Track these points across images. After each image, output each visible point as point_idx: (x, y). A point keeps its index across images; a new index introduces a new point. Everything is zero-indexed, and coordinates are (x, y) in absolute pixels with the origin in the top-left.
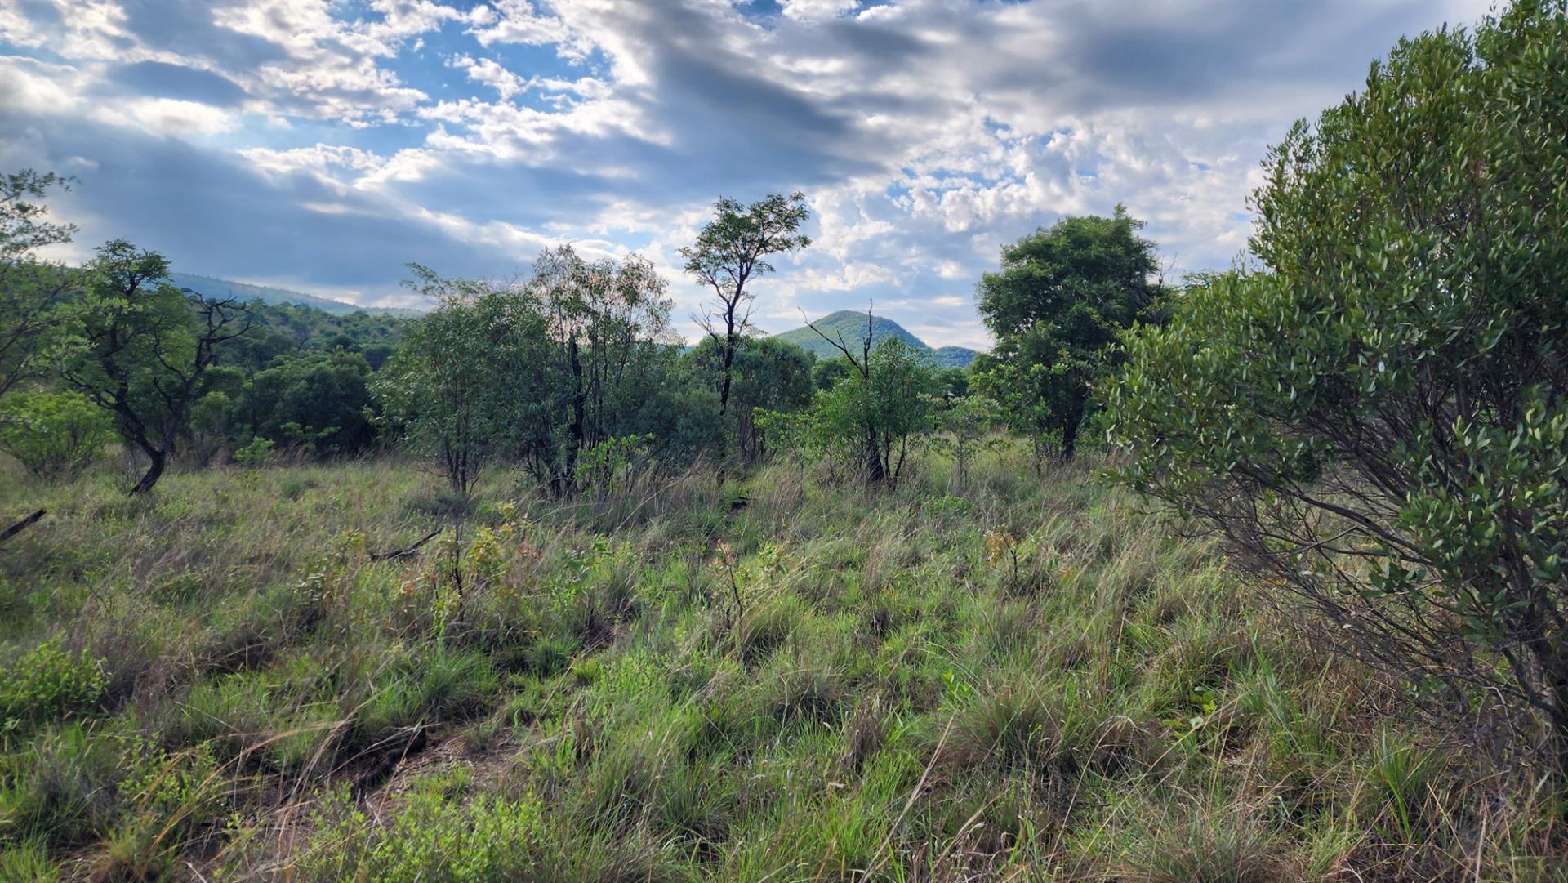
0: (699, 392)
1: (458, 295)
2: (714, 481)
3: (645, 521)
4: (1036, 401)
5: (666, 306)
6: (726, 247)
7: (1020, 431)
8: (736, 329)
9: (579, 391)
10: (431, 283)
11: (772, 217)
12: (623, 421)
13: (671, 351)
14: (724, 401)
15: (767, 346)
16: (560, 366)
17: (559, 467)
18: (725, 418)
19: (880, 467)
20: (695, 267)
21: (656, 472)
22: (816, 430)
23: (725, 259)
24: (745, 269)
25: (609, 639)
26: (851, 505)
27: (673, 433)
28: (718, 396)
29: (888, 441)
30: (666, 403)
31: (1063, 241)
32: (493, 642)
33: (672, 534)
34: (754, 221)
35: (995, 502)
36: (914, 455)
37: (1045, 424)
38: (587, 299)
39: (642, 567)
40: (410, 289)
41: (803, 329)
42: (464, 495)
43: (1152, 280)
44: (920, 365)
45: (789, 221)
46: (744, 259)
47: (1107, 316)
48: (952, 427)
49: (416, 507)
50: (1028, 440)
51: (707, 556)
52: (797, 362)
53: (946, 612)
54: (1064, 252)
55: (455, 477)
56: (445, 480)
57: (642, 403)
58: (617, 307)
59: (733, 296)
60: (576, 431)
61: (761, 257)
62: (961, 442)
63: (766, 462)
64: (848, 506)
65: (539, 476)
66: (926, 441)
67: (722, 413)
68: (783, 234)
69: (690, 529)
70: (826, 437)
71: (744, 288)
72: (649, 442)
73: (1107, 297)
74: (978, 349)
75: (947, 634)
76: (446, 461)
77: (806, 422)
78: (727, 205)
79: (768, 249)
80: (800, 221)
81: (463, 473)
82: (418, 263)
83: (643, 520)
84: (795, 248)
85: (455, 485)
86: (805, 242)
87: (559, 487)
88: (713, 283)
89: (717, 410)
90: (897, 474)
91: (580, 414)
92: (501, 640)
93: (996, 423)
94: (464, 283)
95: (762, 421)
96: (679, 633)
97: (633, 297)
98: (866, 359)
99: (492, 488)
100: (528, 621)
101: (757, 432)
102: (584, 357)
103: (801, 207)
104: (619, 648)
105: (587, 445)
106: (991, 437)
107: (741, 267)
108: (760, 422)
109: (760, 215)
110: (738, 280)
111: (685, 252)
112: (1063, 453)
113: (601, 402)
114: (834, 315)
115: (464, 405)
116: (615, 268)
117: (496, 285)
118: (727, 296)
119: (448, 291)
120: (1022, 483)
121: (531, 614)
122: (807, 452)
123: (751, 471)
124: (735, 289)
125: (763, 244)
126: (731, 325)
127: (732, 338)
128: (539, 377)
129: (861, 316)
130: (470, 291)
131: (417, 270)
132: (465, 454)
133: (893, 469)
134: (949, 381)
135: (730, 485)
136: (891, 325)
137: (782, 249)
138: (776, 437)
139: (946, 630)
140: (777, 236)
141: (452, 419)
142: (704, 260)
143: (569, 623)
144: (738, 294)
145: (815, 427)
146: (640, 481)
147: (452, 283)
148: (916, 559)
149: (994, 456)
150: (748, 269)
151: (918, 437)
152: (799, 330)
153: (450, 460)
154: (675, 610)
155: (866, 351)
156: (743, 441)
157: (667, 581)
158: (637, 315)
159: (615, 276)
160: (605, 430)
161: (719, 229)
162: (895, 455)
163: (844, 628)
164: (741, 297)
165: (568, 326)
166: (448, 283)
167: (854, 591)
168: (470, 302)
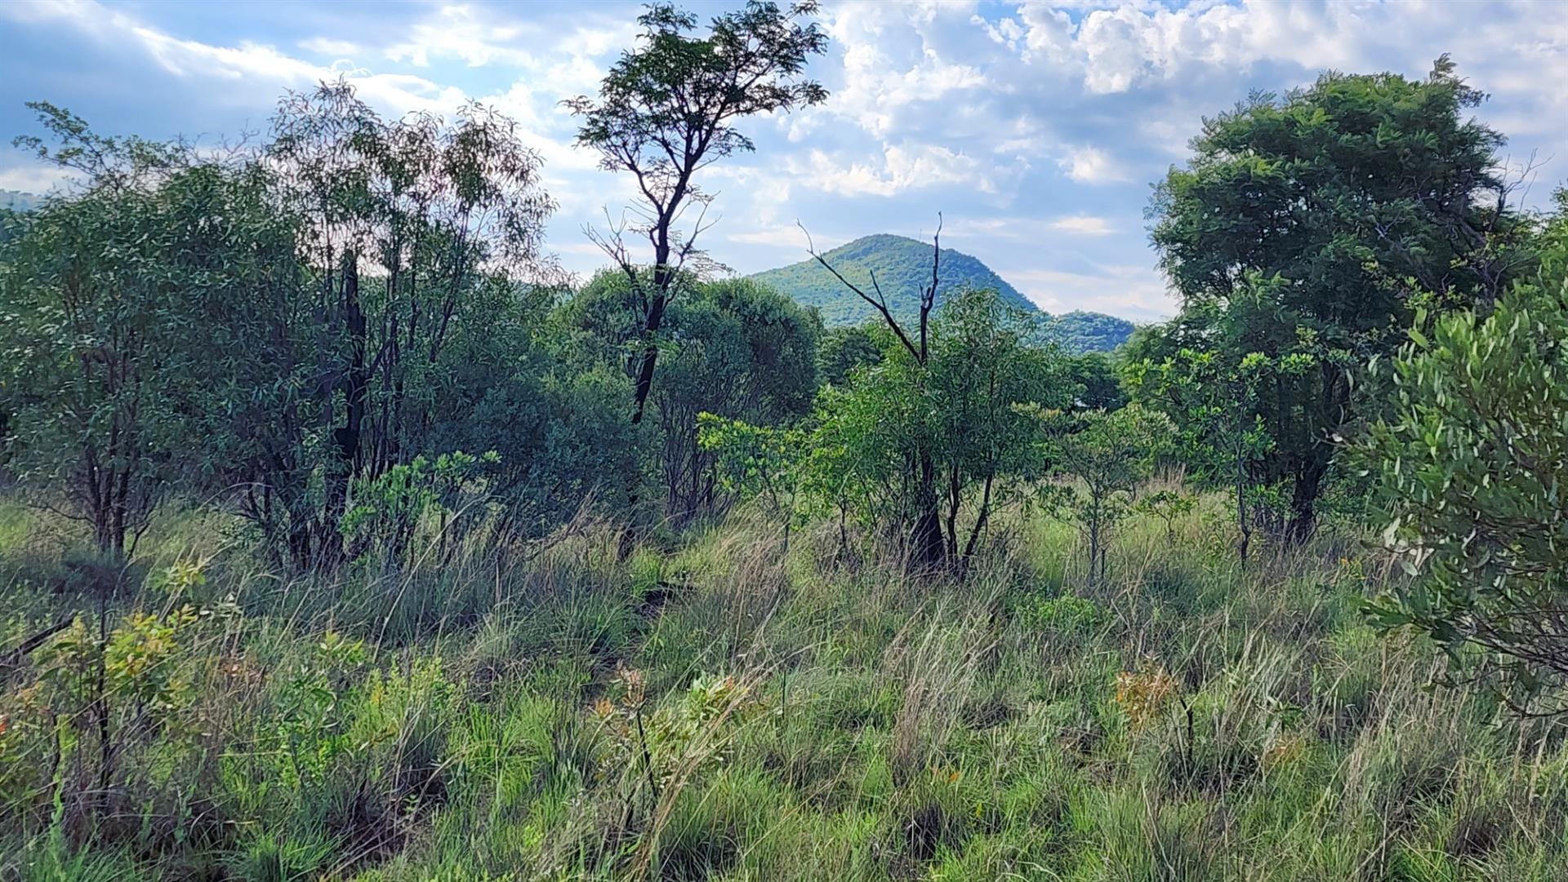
0: (594, 376)
1: (127, 168)
2: (613, 551)
3: (474, 619)
4: (1248, 423)
5: (539, 209)
6: (662, 97)
7: (1212, 482)
8: (673, 260)
9: (359, 363)
10: (76, 143)
11: (754, 45)
12: (441, 427)
13: (541, 295)
14: (641, 395)
15: (727, 297)
16: (321, 315)
17: (310, 509)
18: (643, 429)
19: (937, 534)
20: (597, 134)
21: (500, 526)
22: (818, 461)
23: (658, 120)
24: (695, 144)
25: (396, 842)
26: (879, 607)
27: (537, 454)
28: (628, 385)
29: (956, 488)
30: (529, 395)
31: (1319, 116)
32: (166, 842)
33: (521, 648)
34: (718, 50)
35: (1156, 611)
36: (1005, 516)
37: (1261, 469)
38: (380, 184)
39: (464, 708)
40: (35, 152)
41: (801, 266)
42: (119, 555)
43: (1484, 199)
44: (1026, 344)
45: (787, 54)
46: (696, 122)
47: (1395, 266)
48: (1081, 465)
49: (24, 574)
50: (1224, 496)
51: (591, 692)
52: (790, 326)
53: (1054, 814)
54: (1319, 135)
55: (102, 521)
56: (82, 526)
57: (481, 393)
58: (442, 206)
59: (671, 195)
60: (347, 442)
61: (728, 121)
62: (1096, 495)
63: (717, 519)
64: (872, 608)
65: (268, 527)
66: (1028, 491)
67: (637, 418)
68: (774, 77)
69: (561, 639)
70: (837, 474)
71: (691, 182)
72: (489, 469)
73: (1397, 231)
74: (1139, 320)
75: (1052, 857)
76: (86, 488)
77: (797, 445)
78: (664, 16)
79: (742, 106)
80: (809, 54)
81: (121, 511)
82: (51, 103)
83: (468, 619)
84: (796, 106)
85: (103, 536)
86: (815, 93)
87: (306, 549)
88: (633, 167)
89: (626, 413)
90: (969, 551)
91: (356, 411)
92: (180, 835)
93: (1165, 460)
94: (140, 146)
95: (713, 440)
96: (532, 836)
97: (473, 188)
98: (923, 329)
99: (174, 546)
100: (236, 803)
101: (701, 458)
102: (372, 300)
103: (813, 27)
104: (411, 859)
105: (367, 469)
106: (1154, 489)
107: (689, 140)
108: (710, 440)
109: (731, 40)
110: (682, 165)
111: (577, 105)
112: (1292, 523)
113: (400, 387)
114: (863, 241)
115: (130, 381)
116: (442, 130)
117: (204, 153)
118: (658, 195)
119: (109, 161)
120: (1209, 575)
121: (241, 789)
122: (799, 502)
123: (686, 534)
124: (676, 181)
125: (735, 96)
126: (663, 251)
127: (662, 276)
128: (281, 334)
129: (916, 247)
130: (153, 162)
131: (49, 117)
132: (126, 476)
133: (962, 541)
134: (1079, 379)
135: (644, 560)
136: (972, 266)
137: (769, 107)
138: (738, 472)
139: (1051, 849)
140: (763, 81)
141: (103, 411)
142: (616, 124)
143: (315, 809)
144: (680, 190)
145: (816, 453)
146: (468, 543)
147: (118, 144)
148: (1001, 714)
149: (1158, 525)
150: (703, 144)
151: (1014, 483)
152: (792, 269)
153: (94, 487)
154: (528, 791)
155: (925, 311)
156: (673, 476)
157: (510, 736)
158: (481, 224)
159: (441, 147)
160: (403, 441)
161: (648, 62)
162: (969, 512)
163: (853, 838)
164: (686, 197)
165: (340, 237)
166: (110, 144)
167: (875, 770)
168: (152, 182)
